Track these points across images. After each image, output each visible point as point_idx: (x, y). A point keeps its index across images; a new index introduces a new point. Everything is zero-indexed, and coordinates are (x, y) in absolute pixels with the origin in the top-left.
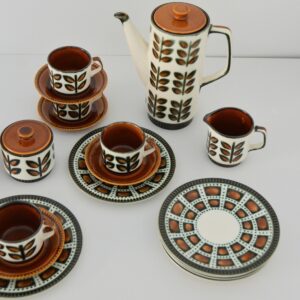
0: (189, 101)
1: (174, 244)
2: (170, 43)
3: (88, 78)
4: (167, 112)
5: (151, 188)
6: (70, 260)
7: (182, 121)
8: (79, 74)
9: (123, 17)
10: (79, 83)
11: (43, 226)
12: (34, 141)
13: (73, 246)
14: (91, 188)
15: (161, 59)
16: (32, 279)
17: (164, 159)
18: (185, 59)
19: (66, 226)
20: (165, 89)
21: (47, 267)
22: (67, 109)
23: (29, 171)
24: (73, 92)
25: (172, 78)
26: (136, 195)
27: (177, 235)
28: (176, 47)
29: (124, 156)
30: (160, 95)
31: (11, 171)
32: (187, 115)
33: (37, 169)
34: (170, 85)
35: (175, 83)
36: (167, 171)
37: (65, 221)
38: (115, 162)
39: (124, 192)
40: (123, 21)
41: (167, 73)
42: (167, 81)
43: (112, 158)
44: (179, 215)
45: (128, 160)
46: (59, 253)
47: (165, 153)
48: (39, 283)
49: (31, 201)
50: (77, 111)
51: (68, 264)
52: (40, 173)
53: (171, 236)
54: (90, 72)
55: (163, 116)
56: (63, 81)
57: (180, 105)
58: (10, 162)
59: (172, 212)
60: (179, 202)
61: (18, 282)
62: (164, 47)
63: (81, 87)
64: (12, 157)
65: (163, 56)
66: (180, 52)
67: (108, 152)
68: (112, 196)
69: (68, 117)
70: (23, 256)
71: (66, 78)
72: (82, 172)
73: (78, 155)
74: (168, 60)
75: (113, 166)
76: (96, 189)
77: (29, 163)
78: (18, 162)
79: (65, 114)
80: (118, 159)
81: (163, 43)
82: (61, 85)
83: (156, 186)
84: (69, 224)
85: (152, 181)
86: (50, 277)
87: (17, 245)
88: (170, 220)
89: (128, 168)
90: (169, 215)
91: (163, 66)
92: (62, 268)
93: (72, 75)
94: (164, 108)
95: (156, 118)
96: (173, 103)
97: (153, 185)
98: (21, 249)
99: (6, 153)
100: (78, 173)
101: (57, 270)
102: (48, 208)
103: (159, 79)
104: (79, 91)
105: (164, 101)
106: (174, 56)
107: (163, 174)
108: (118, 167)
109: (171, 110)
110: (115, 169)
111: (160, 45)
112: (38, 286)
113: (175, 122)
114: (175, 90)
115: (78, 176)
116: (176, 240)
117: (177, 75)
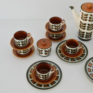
0: (92, 32)
1: (90, 75)
2: (87, 15)
3: (61, 26)
4: (85, 36)
5: (81, 59)
6: (59, 79)
7: (89, 39)
8: (59, 25)
9: (72, 8)
10: (59, 28)
11: (51, 69)
12: (46, 45)
13: (59, 75)
14: (63, 58)
15: (84, 20)
16: (48, 85)
17: (84, 50)
18: (91, 20)
19: (57, 70)
20: (85, 29)
21: (53, 81)
22: (55, 35)
23: (45, 53)
24: (57, 30)
25: (87, 25)
26: (77, 61)
27: (91, 73)
28: (89, 16)
29: (73, 49)
30: (83, 31)
31: (40, 53)
32: (91, 37)
33: (47, 53)
34: (86, 28)
35: (88, 27)
36: (86, 53)
37: (56, 68)
38: (70, 51)
39: (73, 60)
40: (72, 9)
41: (85, 24)
42: (85, 27)
43: (69, 49)
44: (91, 67)
45: (74, 50)
46: (56, 77)
47: (84, 48)
48: (51, 86)
49: (47, 62)
50: (58, 36)
51: (58, 80)
52: (48, 54)
53: (89, 73)
54: (62, 24)
55: (83, 37)
56: (54, 27)
57: (89, 34)
58: (40, 51)
59: (89, 66)
60: (90, 63)
61: (44, 85)
62: (85, 16)
63: (59, 29)
64: (40, 49)
65: (85, 19)
66: (90, 18)
67: (68, 48)
68: (70, 61)
69: (55, 38)
70: (46, 78)
71: (55, 26)
72: (60, 54)
73: (59, 49)
74: (86, 20)
75: (69, 52)
76: (64, 59)
77: (45, 51)
78: (42, 51)
79: (54, 37)
80: (71, 50)
81: (85, 15)
82: (53, 28)
83: (83, 58)
84: (58, 69)
85: (81, 56)
86: (54, 84)
87: (44, 75)
88: (88, 68)
89: (74, 53)
90: (88, 67)
91: (84, 22)
92: (57, 82)
93: (57, 25)
94: (84, 35)
95: (81, 38)
96: (87, 33)
97: (82, 58)
98: (45, 76)
99: (39, 48)
100: (59, 54)
101: (55, 82)
102: (51, 64)
103: (83, 26)
104: (58, 30)
105: (84, 32)
106: (88, 19)
107: (84, 54)
108: (71, 52)
109: (86, 35)
110: (70, 53)
111: (84, 16)
112: (50, 87)
113: (87, 39)
114: (87, 29)
115: (59, 55)
116: (90, 74)
117: (89, 25)
